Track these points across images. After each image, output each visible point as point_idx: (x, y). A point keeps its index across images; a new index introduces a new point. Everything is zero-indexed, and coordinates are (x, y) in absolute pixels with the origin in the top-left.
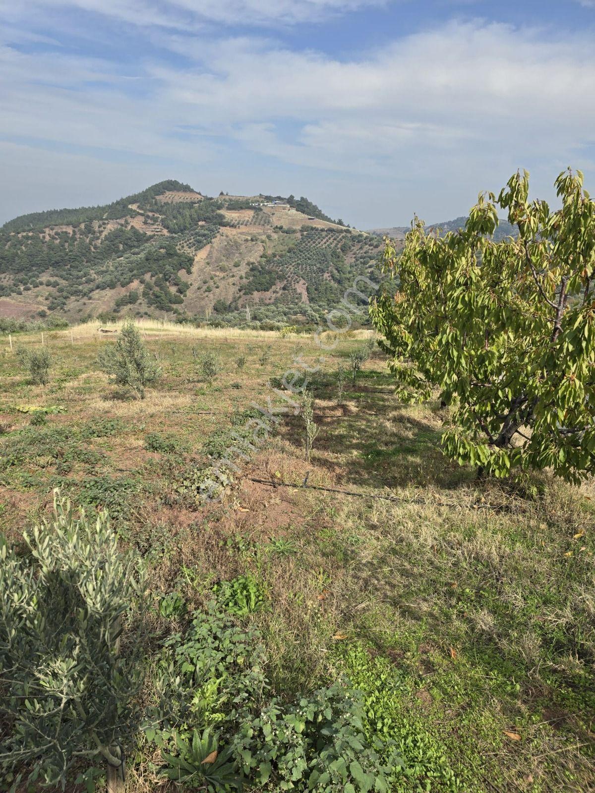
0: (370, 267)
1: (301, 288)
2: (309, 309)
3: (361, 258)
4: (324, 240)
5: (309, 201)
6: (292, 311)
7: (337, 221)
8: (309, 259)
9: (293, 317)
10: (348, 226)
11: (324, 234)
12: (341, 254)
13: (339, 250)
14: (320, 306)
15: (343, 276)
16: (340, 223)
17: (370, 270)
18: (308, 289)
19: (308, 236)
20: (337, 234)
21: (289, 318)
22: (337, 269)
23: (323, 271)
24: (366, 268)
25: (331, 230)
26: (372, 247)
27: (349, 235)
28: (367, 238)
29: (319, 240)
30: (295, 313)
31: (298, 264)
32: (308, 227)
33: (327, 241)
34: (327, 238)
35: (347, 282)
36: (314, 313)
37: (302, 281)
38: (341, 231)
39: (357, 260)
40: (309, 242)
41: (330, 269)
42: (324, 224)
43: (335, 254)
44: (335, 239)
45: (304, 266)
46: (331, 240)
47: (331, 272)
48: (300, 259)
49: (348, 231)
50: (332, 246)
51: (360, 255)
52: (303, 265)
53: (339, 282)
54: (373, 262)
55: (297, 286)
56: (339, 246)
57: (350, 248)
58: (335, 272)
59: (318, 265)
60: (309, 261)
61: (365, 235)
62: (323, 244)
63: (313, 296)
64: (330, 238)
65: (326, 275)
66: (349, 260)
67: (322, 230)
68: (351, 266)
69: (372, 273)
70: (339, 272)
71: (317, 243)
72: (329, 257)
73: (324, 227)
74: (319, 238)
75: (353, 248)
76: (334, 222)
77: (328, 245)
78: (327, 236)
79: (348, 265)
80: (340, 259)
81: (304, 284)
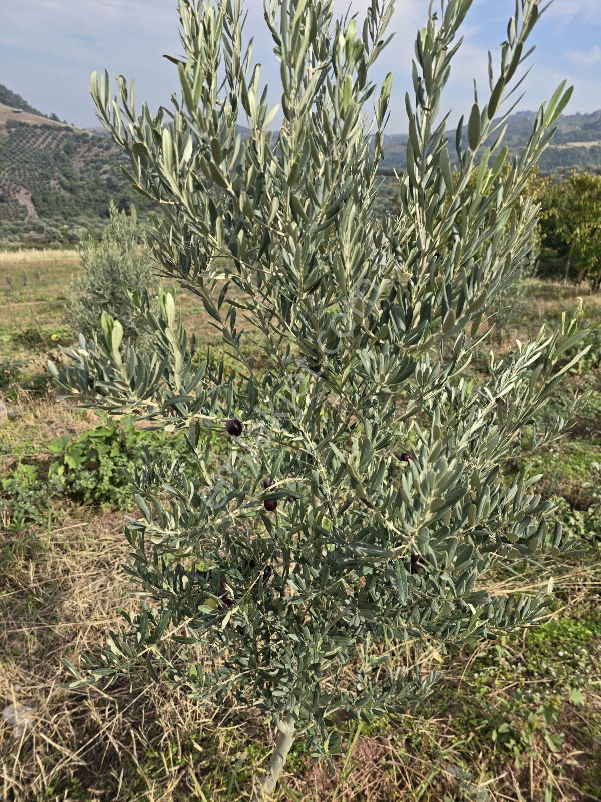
0: (105, 173)
1: (23, 198)
2: (44, 224)
3: (92, 162)
4: (41, 140)
5: (8, 88)
6: (22, 228)
7: (49, 115)
8: (27, 163)
9: (26, 235)
10: (65, 122)
11: (38, 131)
12: (66, 156)
13: (62, 152)
14: (56, 220)
15: (75, 184)
16: (54, 118)
17: (105, 177)
18: (33, 201)
19: (18, 134)
20: (56, 133)
21: (20, 237)
22: (64, 175)
23: (48, 178)
24: (101, 174)
25: (45, 127)
26: (101, 150)
27: (70, 134)
28: (93, 138)
29: (34, 139)
30: (27, 230)
31: (12, 169)
32: (15, 122)
33: (45, 140)
34: (43, 137)
35: (81, 190)
36: (54, 229)
37: (23, 191)
38: (60, 129)
39: (87, 165)
40: (21, 141)
41: (56, 174)
42: (36, 120)
43: (57, 157)
44: (54, 138)
45: (21, 172)
46: (49, 140)
47: (59, 179)
48: (14, 163)
49: (67, 129)
50: (53, 146)
51: (89, 159)
52: (19, 170)
53: (71, 190)
54: (106, 167)
55: (17, 197)
56: (61, 147)
57: (75, 149)
58: (63, 179)
59: (39, 170)
60: (27, 166)
61: (91, 134)
62: (40, 144)
63: (42, 208)
64: (47, 137)
65: (53, 183)
66: (77, 165)
67: (35, 127)
68: (81, 172)
69: (109, 180)
70: (68, 178)
71: (31, 142)
72: (52, 161)
73: (36, 123)
74: (33, 136)
75: (79, 150)
76: (46, 116)
77: (47, 146)
78: (42, 134)
79: (77, 170)
80: (66, 163)
81: (27, 194)
